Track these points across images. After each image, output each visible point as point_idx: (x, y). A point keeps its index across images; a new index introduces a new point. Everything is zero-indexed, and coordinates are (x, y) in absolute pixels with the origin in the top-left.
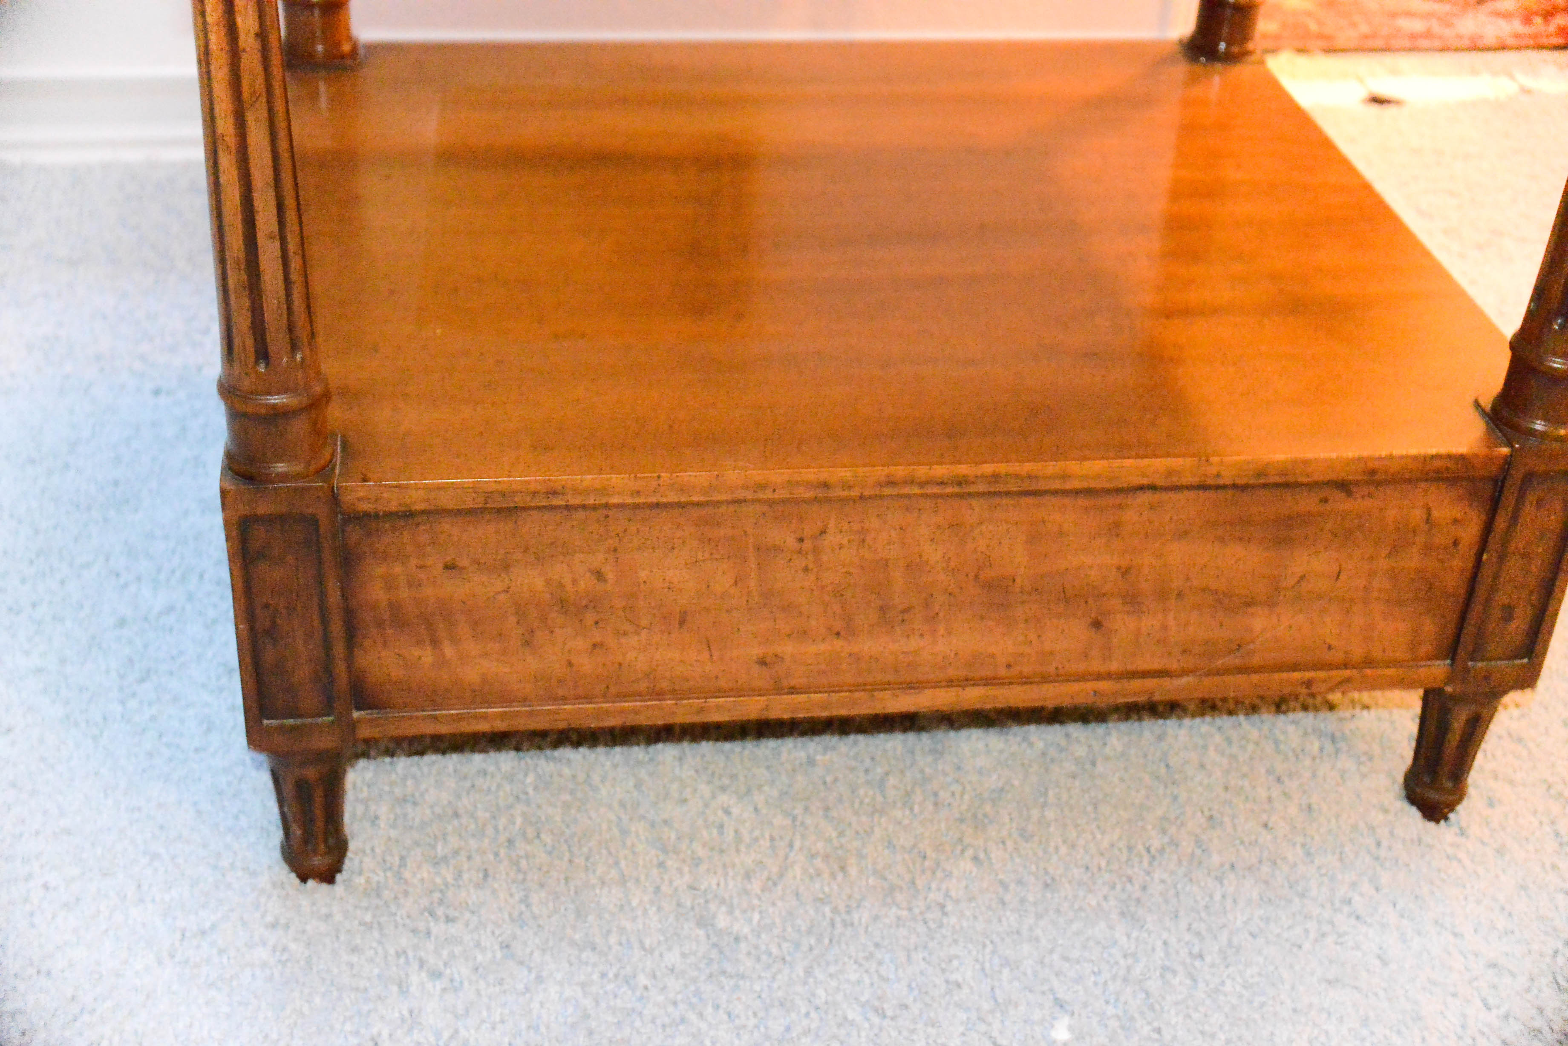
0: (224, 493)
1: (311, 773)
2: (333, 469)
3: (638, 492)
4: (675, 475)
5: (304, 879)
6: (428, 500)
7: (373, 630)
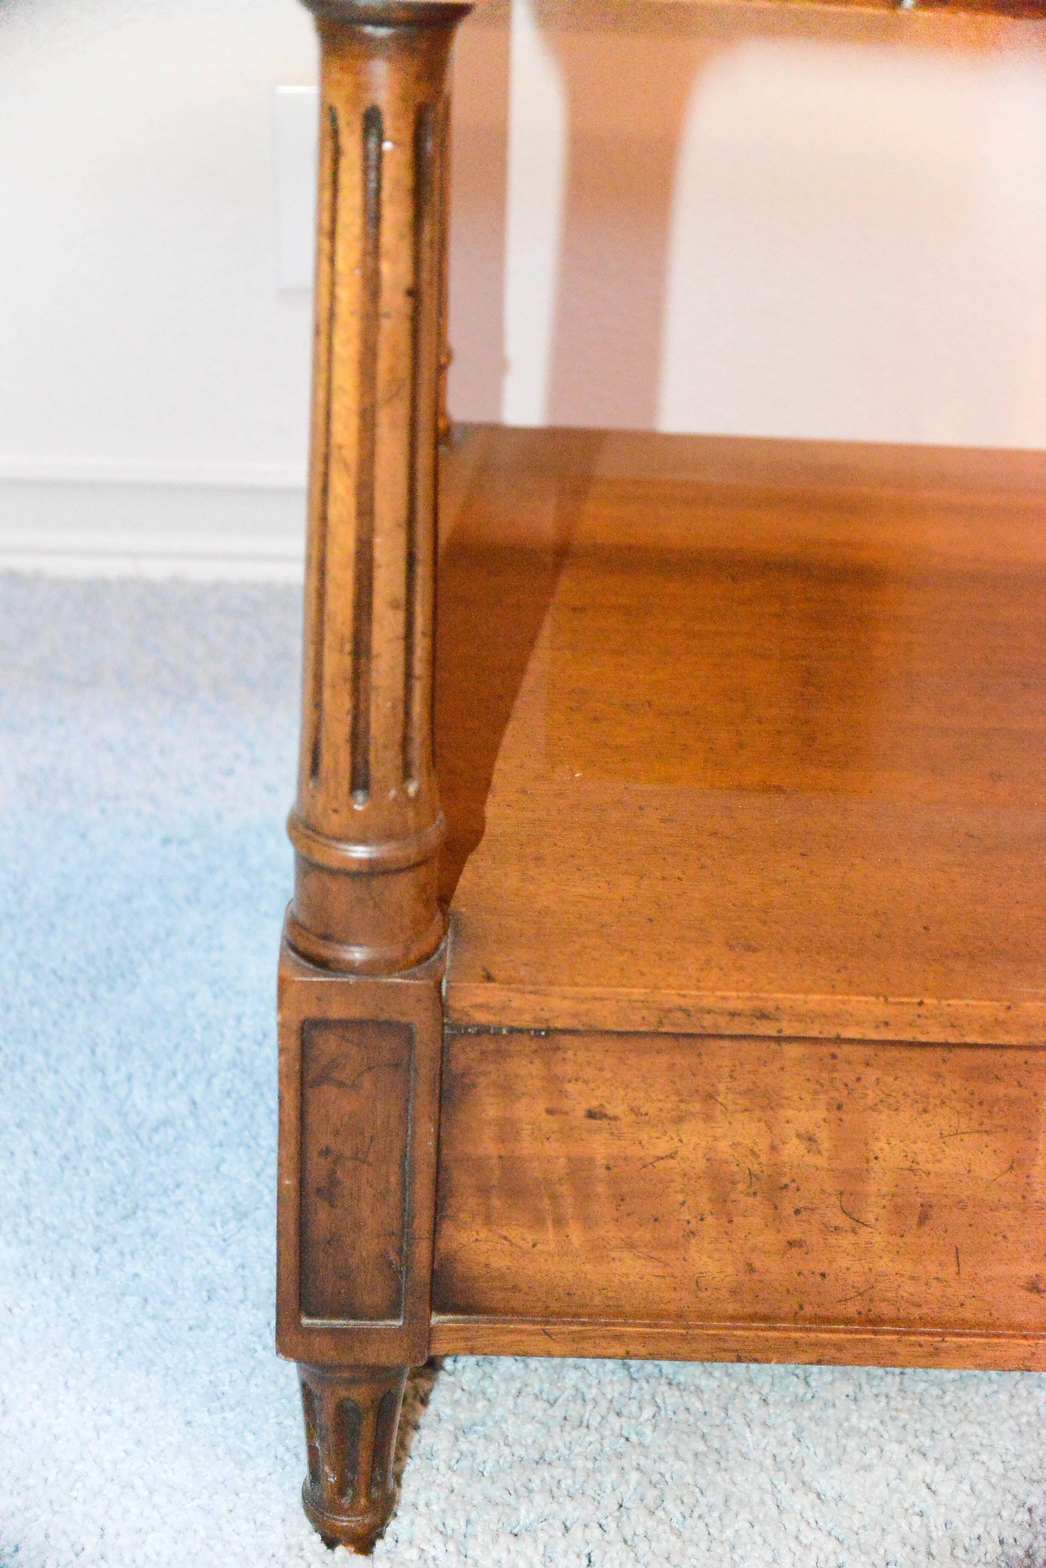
0: (283, 984)
1: (360, 1395)
2: (441, 958)
3: (886, 1024)
4: (944, 1003)
5: (331, 1543)
6: (575, 1015)
7: (472, 1202)
